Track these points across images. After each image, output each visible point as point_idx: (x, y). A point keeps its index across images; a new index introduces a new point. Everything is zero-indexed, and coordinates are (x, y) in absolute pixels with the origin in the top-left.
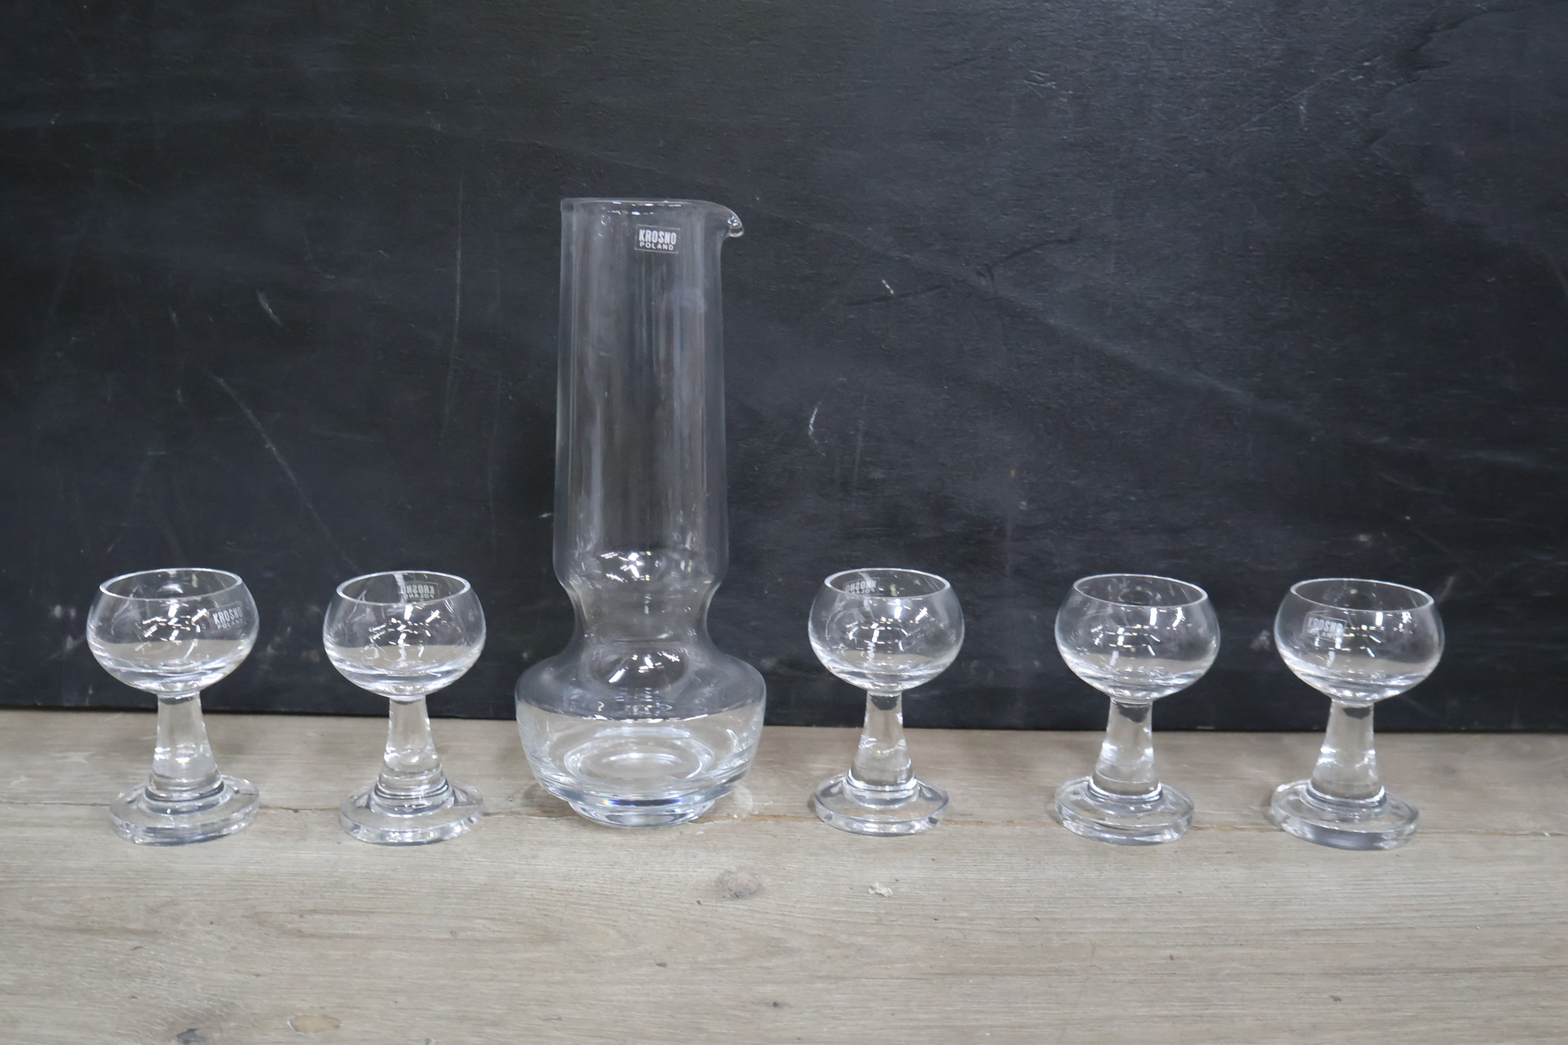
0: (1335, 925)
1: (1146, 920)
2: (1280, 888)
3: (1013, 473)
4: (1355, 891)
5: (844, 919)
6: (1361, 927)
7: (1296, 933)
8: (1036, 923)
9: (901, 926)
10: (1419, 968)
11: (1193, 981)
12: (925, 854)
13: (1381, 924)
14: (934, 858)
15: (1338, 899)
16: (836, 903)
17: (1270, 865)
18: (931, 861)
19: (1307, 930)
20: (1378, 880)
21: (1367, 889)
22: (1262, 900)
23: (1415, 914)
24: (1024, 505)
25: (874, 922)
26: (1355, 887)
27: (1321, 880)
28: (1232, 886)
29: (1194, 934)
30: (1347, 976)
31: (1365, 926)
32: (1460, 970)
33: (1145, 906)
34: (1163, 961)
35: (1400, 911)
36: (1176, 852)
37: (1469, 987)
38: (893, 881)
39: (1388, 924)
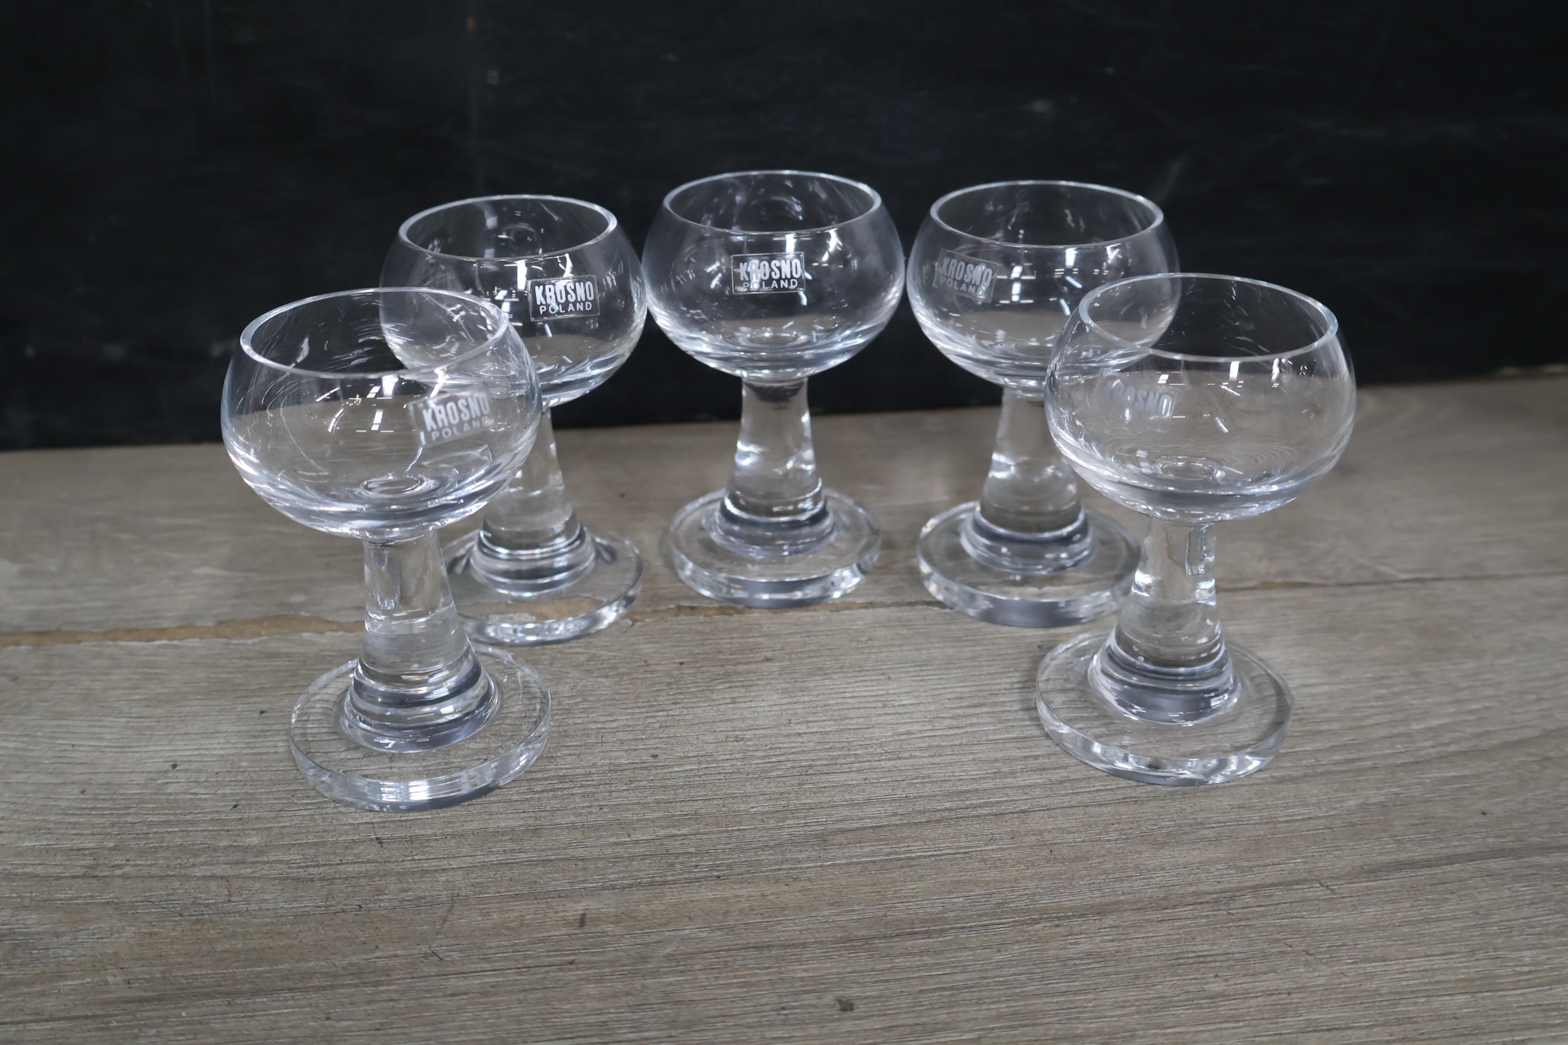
0: (895, 814)
1: (572, 827)
2: (827, 733)
3: (471, 23)
4: (952, 732)
5: (29, 870)
6: (938, 816)
7: (823, 839)
8: (372, 852)
9: (126, 877)
10: (1015, 911)
11: (600, 979)
12: (253, 700)
13: (974, 807)
14: (265, 707)
15: (917, 754)
16: (35, 831)
17: (827, 682)
18: (257, 715)
19: (843, 831)
20: (995, 704)
21: (972, 725)
22: (789, 765)
23: (1036, 779)
24: (493, 77)
25: (81, 871)
26: (954, 723)
27: (901, 710)
28: (749, 734)
29: (644, 857)
30: (880, 944)
31: (946, 814)
32: (1083, 913)
33: (584, 795)
34: (564, 931)
35: (1013, 773)
36: (682, 663)
37: (1089, 954)
38: (167, 767)
39: (986, 804)
